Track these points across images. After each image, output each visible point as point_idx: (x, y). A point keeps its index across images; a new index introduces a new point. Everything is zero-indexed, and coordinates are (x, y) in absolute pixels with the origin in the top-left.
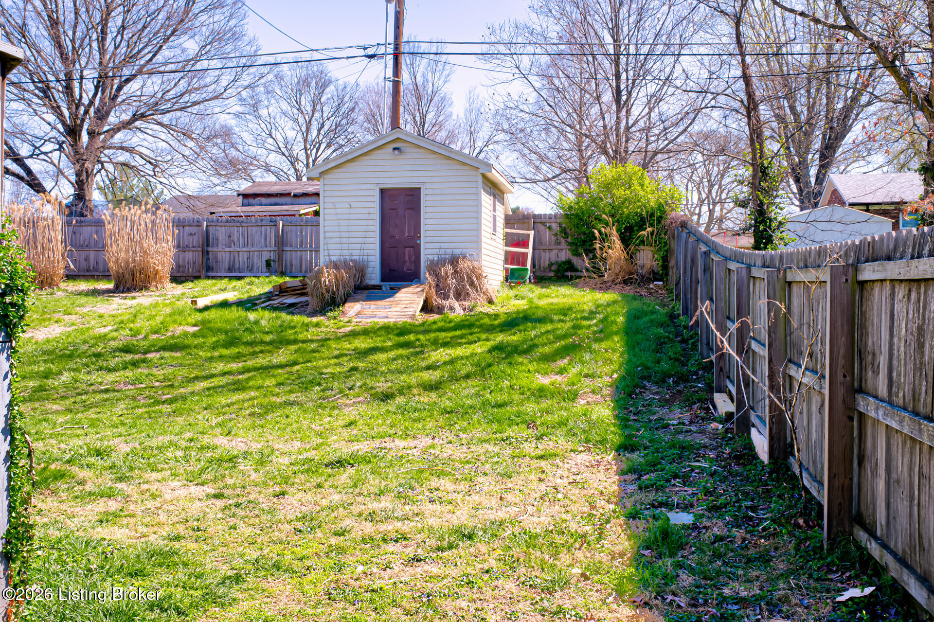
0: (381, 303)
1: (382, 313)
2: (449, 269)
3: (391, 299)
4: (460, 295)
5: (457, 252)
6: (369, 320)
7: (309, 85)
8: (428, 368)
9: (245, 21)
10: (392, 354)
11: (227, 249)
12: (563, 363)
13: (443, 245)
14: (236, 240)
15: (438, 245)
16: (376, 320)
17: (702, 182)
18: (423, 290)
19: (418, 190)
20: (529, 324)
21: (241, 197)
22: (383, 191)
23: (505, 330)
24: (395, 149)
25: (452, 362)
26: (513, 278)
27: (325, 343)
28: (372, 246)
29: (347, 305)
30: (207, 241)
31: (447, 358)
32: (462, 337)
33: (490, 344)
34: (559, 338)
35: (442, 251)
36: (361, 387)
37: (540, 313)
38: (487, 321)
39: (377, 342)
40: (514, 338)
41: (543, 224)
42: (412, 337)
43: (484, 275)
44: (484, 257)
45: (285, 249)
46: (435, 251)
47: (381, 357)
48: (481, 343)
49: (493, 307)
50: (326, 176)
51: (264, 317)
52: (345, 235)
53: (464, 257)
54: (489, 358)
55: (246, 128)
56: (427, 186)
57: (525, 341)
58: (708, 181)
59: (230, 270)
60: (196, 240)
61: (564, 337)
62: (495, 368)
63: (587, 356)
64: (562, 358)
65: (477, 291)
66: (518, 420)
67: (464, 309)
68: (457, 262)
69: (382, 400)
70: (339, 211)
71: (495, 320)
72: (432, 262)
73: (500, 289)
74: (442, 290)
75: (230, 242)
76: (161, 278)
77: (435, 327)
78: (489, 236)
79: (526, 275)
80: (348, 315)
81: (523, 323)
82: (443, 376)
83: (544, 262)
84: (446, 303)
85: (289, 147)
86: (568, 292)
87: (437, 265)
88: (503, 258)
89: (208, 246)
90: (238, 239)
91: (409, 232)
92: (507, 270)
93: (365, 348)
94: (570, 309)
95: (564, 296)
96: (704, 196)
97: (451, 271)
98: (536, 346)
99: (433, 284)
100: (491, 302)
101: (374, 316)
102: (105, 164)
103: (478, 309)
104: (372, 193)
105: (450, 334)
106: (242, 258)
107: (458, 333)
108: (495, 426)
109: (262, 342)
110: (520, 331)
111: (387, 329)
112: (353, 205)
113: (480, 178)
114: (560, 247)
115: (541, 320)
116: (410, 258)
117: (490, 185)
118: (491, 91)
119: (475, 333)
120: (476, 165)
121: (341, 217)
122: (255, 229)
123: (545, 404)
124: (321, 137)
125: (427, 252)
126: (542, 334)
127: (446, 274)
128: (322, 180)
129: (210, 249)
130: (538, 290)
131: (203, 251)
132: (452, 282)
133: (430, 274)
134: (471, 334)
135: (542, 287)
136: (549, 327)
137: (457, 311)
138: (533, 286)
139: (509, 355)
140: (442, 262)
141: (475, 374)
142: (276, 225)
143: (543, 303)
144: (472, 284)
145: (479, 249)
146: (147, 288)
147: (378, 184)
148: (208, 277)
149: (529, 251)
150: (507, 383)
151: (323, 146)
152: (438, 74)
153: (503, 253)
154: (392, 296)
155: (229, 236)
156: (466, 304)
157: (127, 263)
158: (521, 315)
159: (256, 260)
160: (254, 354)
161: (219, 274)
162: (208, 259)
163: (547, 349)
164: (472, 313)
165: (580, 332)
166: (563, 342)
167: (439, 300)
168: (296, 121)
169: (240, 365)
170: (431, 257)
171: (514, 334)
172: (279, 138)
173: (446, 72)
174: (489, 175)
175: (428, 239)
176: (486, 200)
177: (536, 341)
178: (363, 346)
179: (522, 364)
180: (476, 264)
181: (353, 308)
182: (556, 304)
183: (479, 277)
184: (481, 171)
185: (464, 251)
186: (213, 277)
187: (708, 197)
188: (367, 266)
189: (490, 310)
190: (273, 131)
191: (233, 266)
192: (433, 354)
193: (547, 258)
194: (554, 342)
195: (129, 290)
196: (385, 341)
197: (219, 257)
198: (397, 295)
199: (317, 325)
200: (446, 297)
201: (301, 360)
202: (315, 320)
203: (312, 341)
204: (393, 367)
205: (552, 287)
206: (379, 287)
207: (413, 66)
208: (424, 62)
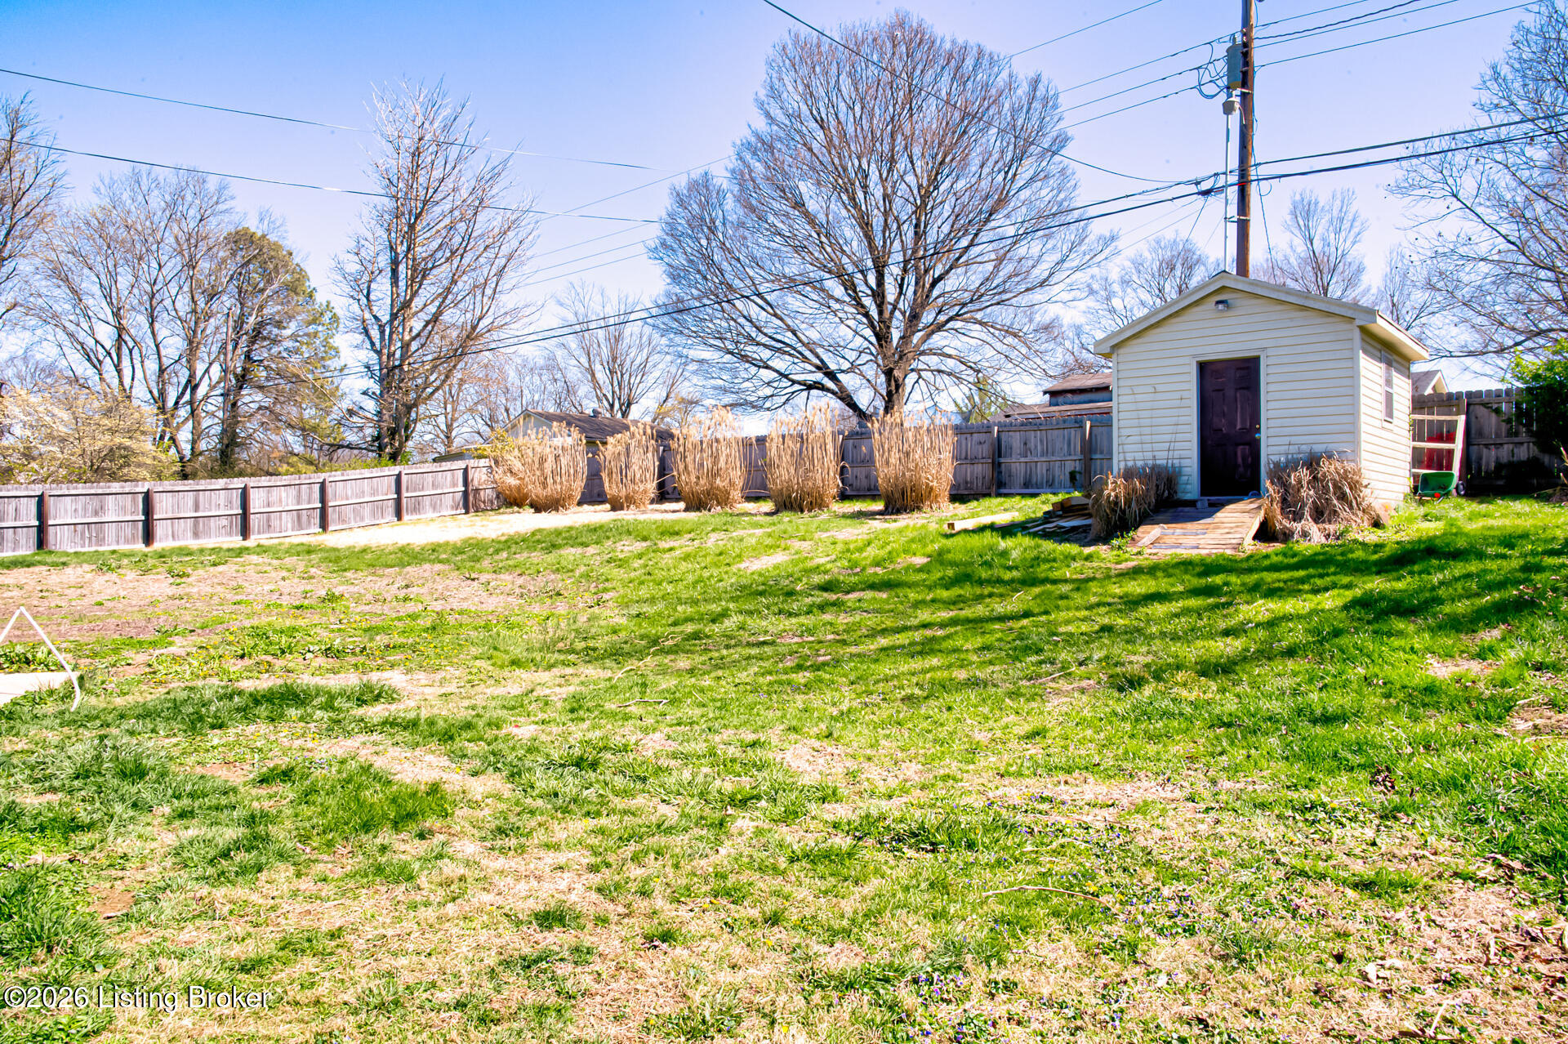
0: (1191, 526)
1: (1191, 541)
2: (1304, 474)
3: (1208, 520)
4: (1320, 514)
5: (1318, 448)
6: (1169, 552)
8: (1227, 633)
9: (1077, 192)
10: (1175, 606)
11: (1023, 460)
12: (1490, 636)
13: (1294, 440)
14: (1033, 447)
15: (1286, 440)
16: (1179, 551)
18: (1259, 508)
19: (1256, 360)
20: (1435, 562)
21: (1047, 396)
22: (1203, 367)
23: (1386, 571)
24: (1218, 303)
25: (1271, 624)
26: (1426, 487)
27: (1082, 586)
28: (1186, 445)
29: (1142, 529)
30: (998, 450)
31: (1267, 616)
32: (1302, 581)
33: (1349, 595)
34: (1490, 587)
35: (1293, 449)
36: (1100, 661)
37: (1461, 543)
38: (1359, 554)
39: (1161, 584)
40: (1401, 584)
41: (1485, 405)
42: (1218, 579)
43: (1365, 482)
44: (1364, 455)
45: (1094, 457)
46: (1283, 449)
47: (1159, 609)
48: (1335, 592)
49: (1379, 532)
50: (1121, 351)
51: (1018, 547)
52: (1147, 430)
53: (1330, 457)
54: (1341, 620)
55: (1098, 325)
56: (1270, 352)
57: (1421, 590)
59: (1026, 485)
60: (985, 450)
61: (1501, 585)
62: (1343, 641)
63: (1546, 626)
64: (1490, 626)
65: (1351, 507)
66: (1356, 760)
67: (1327, 536)
68: (1318, 464)
69: (1121, 689)
70: (1139, 397)
71: (1375, 552)
72: (1277, 464)
73: (1402, 504)
74: (1290, 505)
75: (1026, 450)
76: (936, 497)
77: (1266, 563)
78: (1378, 423)
79: (1450, 483)
80: (1140, 544)
81: (1422, 559)
82: (1247, 650)
83: (1488, 464)
84: (1297, 527)
86: (1527, 509)
87: (1284, 469)
88: (1409, 458)
89: (1000, 456)
90: (1036, 447)
91: (1243, 421)
92: (1415, 476)
93: (1139, 594)
94: (1524, 536)
95: (1518, 515)
97: (1308, 478)
98: (1439, 601)
99: (1277, 497)
100: (1377, 524)
101: (1178, 546)
102: (922, 373)
103: (1352, 536)
104: (1186, 369)
105: (1285, 575)
106: (1041, 471)
107: (1301, 573)
108: (1298, 768)
109: (999, 581)
110: (1411, 573)
111: (1186, 565)
112: (1160, 388)
113: (1357, 334)
114: (1516, 440)
115: (1457, 555)
116: (1244, 459)
117: (1379, 347)
118: (1412, 235)
119: (1328, 575)
120: (1349, 314)
121: (1141, 406)
122: (1056, 432)
123: (1433, 724)
125: (1271, 450)
126: (1457, 579)
127: (1299, 482)
128: (1114, 357)
129: (1002, 460)
130: (1473, 507)
131: (993, 463)
132: (1308, 494)
133: (1272, 483)
134: (1321, 576)
135: (1481, 502)
136: (1473, 567)
137: (1313, 537)
138: (1463, 501)
139: (1382, 615)
140: (1293, 465)
141: (1305, 647)
142: (1082, 427)
143: (1474, 527)
144: (1343, 497)
145: (1356, 443)
146: (919, 509)
147: (1194, 356)
148: (999, 495)
149: (1458, 446)
150: (1361, 671)
153: (1410, 451)
154: (1210, 515)
155: (1025, 444)
156: (1331, 528)
157: (896, 478)
158: (1422, 546)
159: (1057, 473)
160: (979, 598)
161: (1012, 491)
162: (1000, 473)
163: (1462, 607)
164: (1340, 542)
165: (1537, 577)
166: (1497, 596)
167: (1286, 523)
169: (951, 614)
170: (1275, 458)
171: (1399, 579)
174: (1372, 327)
175: (1272, 432)
176: (1370, 370)
177: (1442, 592)
178: (1139, 591)
179: (1400, 634)
180: (1349, 466)
181: (1149, 534)
182: (1499, 528)
183: (1355, 486)
184: (1358, 322)
185: (1331, 447)
186: (1006, 495)
188: (1180, 474)
189: (1372, 536)
191: (1030, 481)
192: (1244, 608)
193: (1490, 458)
194: (1477, 595)
195: (898, 512)
196: (1173, 585)
197: (1013, 470)
198: (1218, 514)
199: (1088, 558)
200: (1297, 517)
201: (1036, 610)
202: (1087, 550)
203: (1066, 581)
204: (1169, 628)
205: (1500, 502)
206: (1192, 503)
207: (1307, 227)
208: (1324, 222)
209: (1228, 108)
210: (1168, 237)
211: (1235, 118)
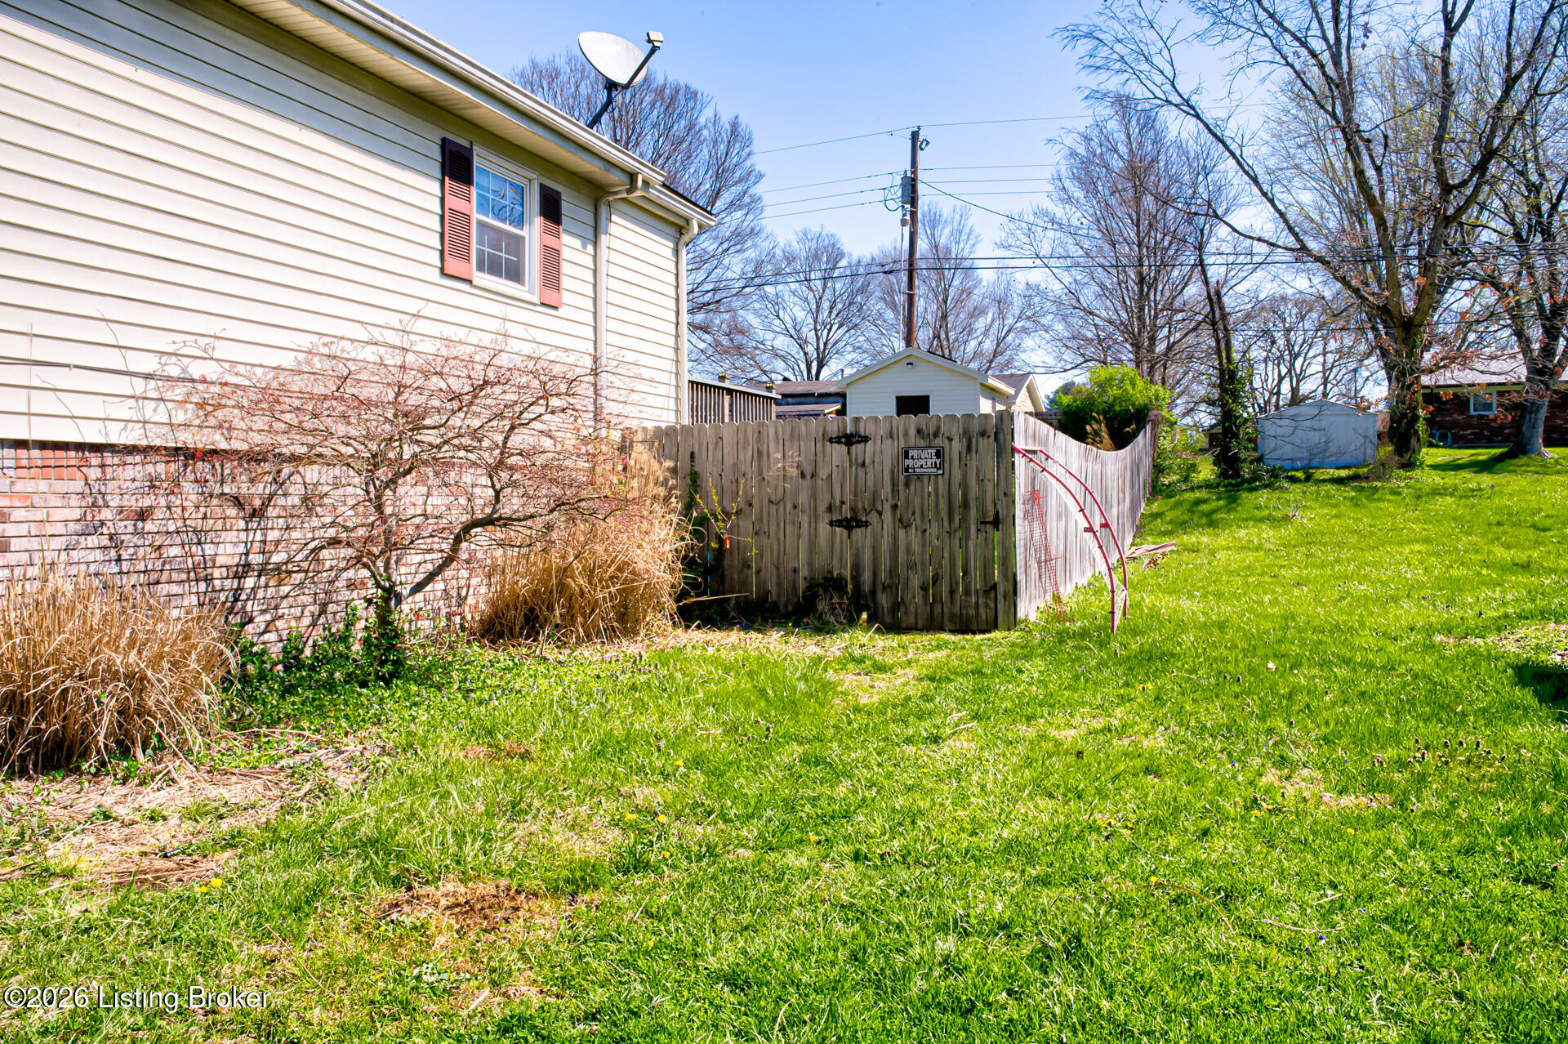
7: (820, 260)
17: (1282, 356)
19: (927, 398)
22: (898, 399)
24: (908, 364)
50: (852, 387)
56: (936, 394)
58: (1290, 354)
85: (798, 328)
96: (1284, 371)
104: (889, 400)
113: (979, 386)
117: (989, 391)
120: (975, 376)
124: (833, 316)
147: (893, 391)
151: (835, 327)
152: (962, 245)
168: (806, 300)
172: (787, 319)
173: (971, 242)
174: (986, 383)
184: (979, 380)
187: (1289, 371)
190: (781, 312)
207: (933, 235)
208: (947, 231)
209: (903, 223)
210: (813, 230)
211: (907, 230)
